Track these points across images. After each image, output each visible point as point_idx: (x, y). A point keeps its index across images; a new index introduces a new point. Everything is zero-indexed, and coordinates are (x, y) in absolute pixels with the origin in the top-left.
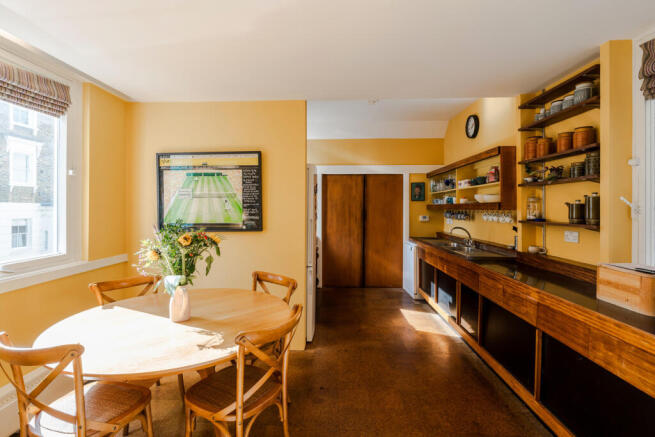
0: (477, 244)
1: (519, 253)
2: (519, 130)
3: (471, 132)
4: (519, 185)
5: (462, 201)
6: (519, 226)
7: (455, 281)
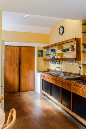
0: (64, 73)
1: (81, 76)
2: (82, 32)
3: (61, 32)
4: (82, 52)
5: (59, 57)
6: (82, 66)
7: (60, 87)
